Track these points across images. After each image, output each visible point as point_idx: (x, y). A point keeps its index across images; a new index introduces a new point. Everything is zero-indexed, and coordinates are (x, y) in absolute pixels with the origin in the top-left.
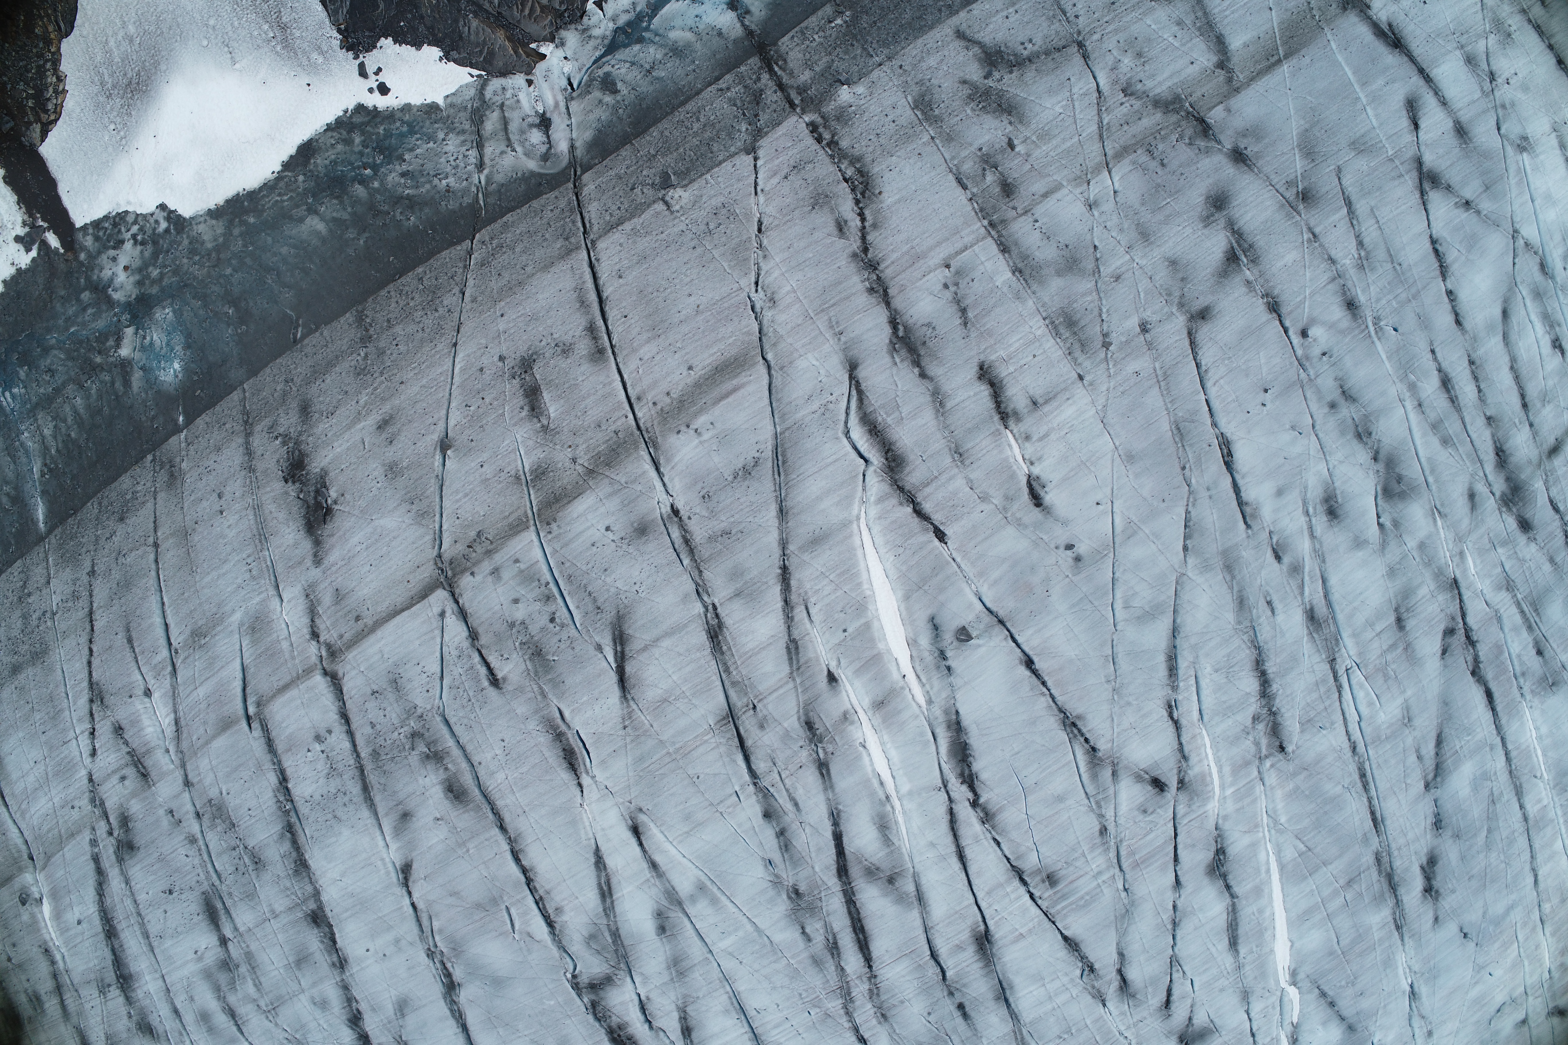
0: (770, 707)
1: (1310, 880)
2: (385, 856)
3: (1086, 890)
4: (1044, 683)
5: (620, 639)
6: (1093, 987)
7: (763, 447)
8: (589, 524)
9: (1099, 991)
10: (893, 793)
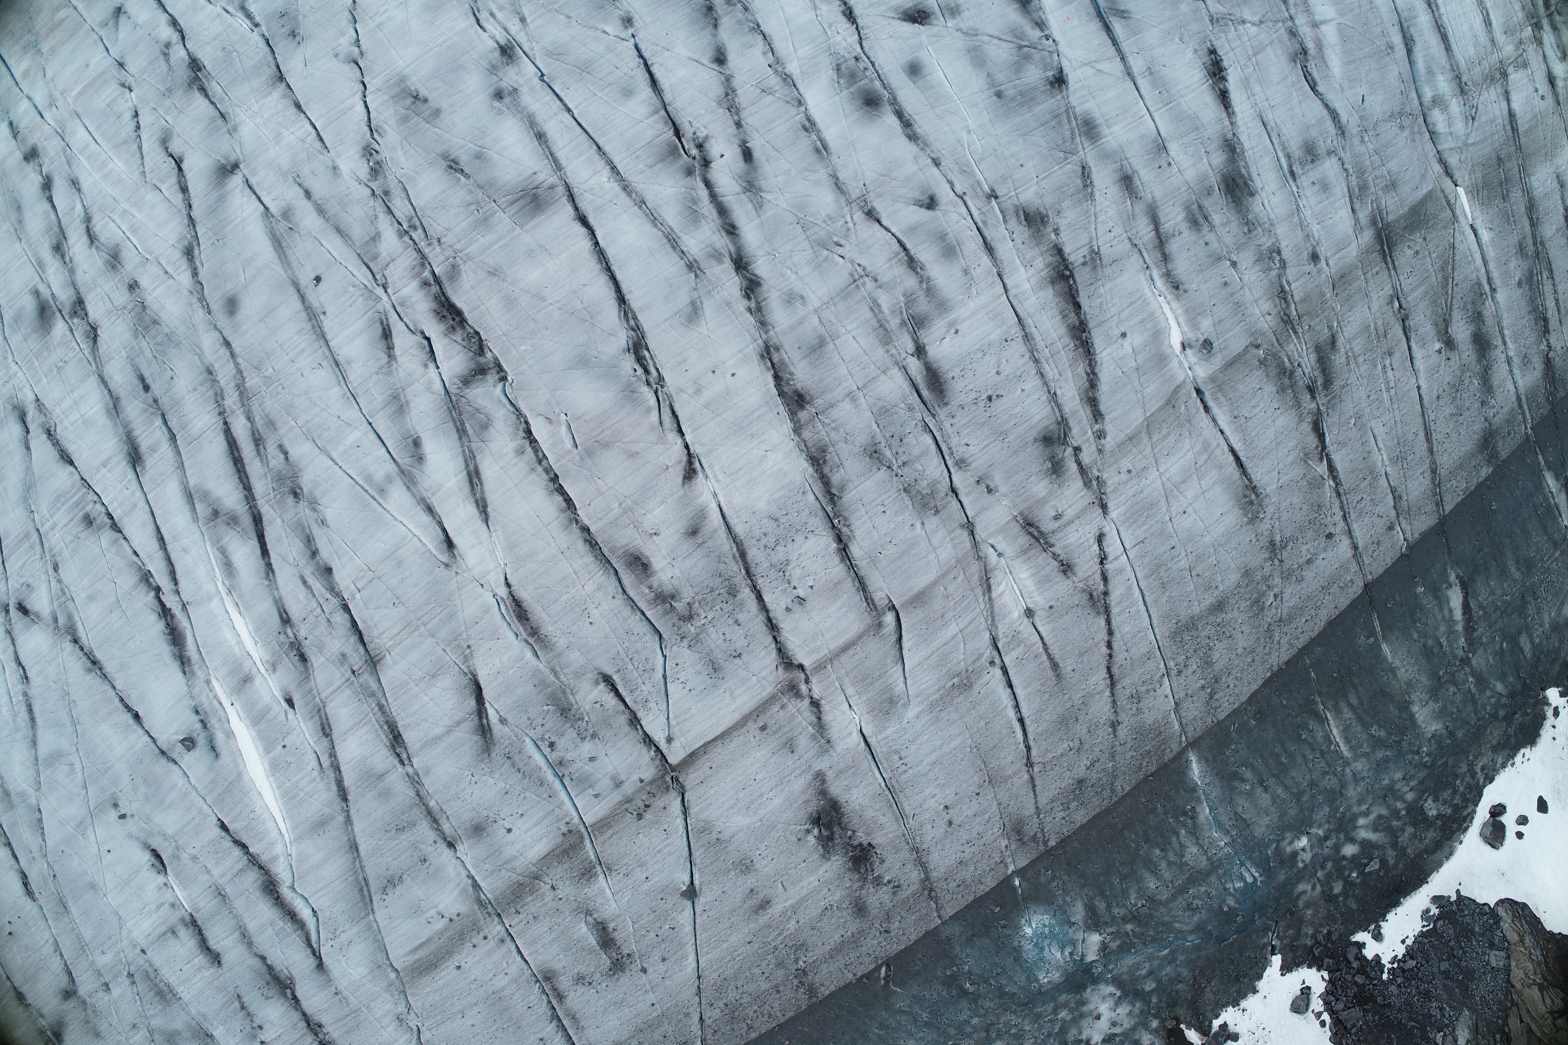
0: (338, 675)
2: (716, 485)
3: (60, 512)
4: (122, 700)
5: (484, 730)
6: (45, 415)
7: (381, 903)
8: (529, 833)
9: (40, 410)
10: (225, 596)
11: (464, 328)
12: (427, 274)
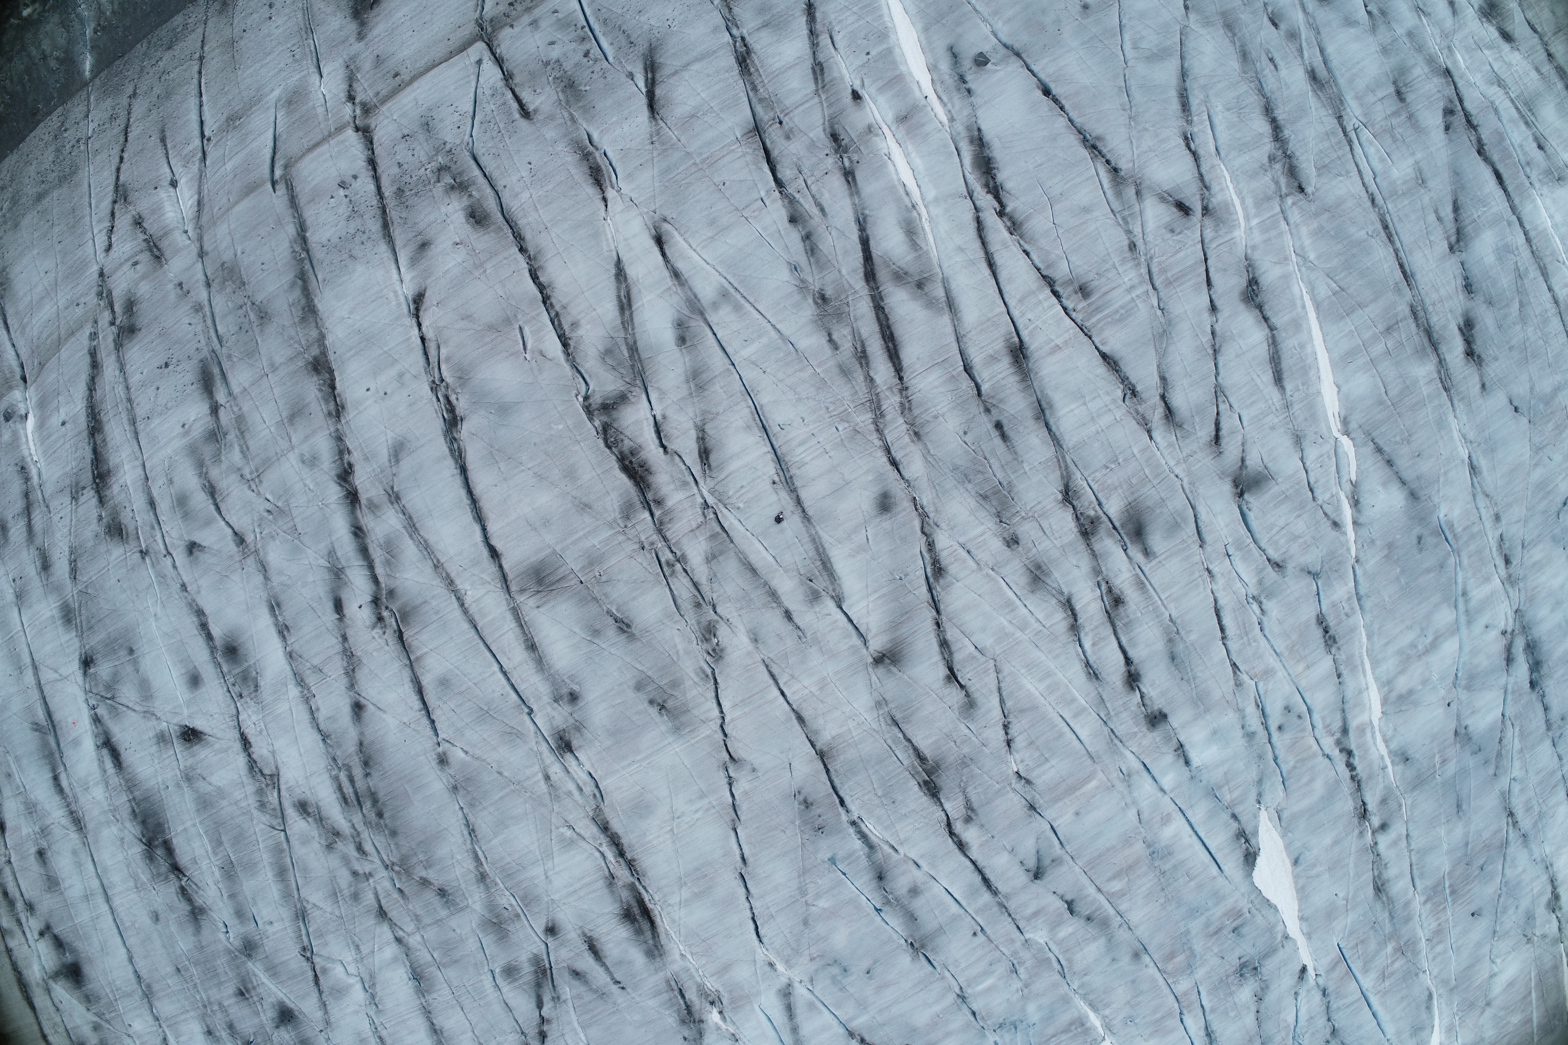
0: (796, 119)
1: (1348, 320)
2: (398, 288)
3: (1120, 303)
4: (1062, 108)
5: (651, 67)
6: (1137, 412)
9: (1144, 418)
10: (919, 201)
11: (621, 453)
12: (657, 513)
